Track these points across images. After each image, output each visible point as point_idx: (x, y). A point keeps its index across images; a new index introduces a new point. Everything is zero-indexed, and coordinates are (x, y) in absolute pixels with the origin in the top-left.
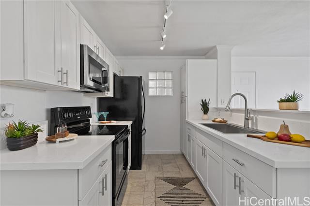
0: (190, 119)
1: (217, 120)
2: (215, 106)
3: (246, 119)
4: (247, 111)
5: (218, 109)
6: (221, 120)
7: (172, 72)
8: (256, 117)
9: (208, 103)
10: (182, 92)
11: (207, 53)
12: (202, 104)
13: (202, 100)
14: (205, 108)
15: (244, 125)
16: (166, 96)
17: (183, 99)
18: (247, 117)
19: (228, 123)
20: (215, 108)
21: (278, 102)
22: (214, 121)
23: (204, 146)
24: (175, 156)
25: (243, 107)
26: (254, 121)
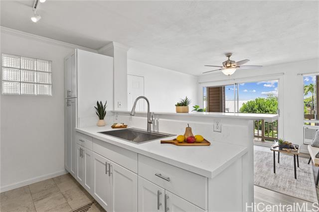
0: (81, 126)
1: (117, 126)
2: (111, 109)
3: (148, 122)
4: (149, 114)
5: (114, 113)
6: (122, 125)
7: (50, 61)
8: (157, 121)
9: (105, 106)
10: (69, 92)
11: (101, 48)
12: (97, 107)
13: (98, 102)
14: (101, 112)
15: (147, 129)
16: (39, 96)
17: (69, 101)
18: (149, 121)
19: (128, 128)
20: (112, 112)
21: (176, 105)
22: (113, 127)
23: (109, 161)
24: (57, 180)
25: (146, 111)
26: (156, 124)
